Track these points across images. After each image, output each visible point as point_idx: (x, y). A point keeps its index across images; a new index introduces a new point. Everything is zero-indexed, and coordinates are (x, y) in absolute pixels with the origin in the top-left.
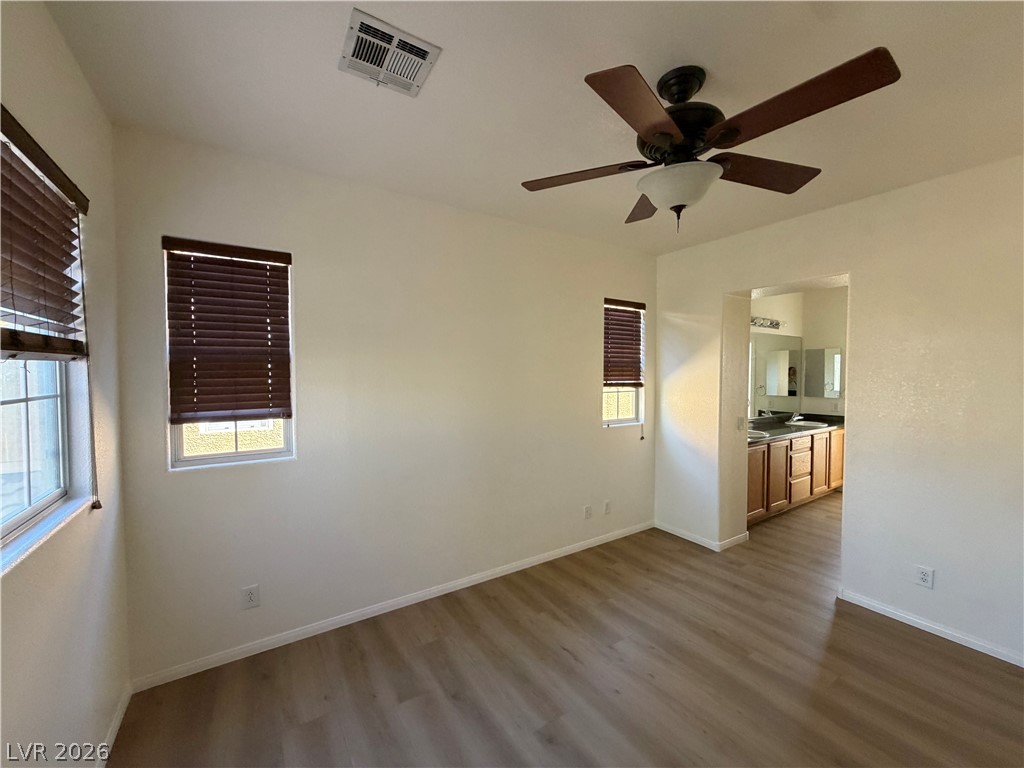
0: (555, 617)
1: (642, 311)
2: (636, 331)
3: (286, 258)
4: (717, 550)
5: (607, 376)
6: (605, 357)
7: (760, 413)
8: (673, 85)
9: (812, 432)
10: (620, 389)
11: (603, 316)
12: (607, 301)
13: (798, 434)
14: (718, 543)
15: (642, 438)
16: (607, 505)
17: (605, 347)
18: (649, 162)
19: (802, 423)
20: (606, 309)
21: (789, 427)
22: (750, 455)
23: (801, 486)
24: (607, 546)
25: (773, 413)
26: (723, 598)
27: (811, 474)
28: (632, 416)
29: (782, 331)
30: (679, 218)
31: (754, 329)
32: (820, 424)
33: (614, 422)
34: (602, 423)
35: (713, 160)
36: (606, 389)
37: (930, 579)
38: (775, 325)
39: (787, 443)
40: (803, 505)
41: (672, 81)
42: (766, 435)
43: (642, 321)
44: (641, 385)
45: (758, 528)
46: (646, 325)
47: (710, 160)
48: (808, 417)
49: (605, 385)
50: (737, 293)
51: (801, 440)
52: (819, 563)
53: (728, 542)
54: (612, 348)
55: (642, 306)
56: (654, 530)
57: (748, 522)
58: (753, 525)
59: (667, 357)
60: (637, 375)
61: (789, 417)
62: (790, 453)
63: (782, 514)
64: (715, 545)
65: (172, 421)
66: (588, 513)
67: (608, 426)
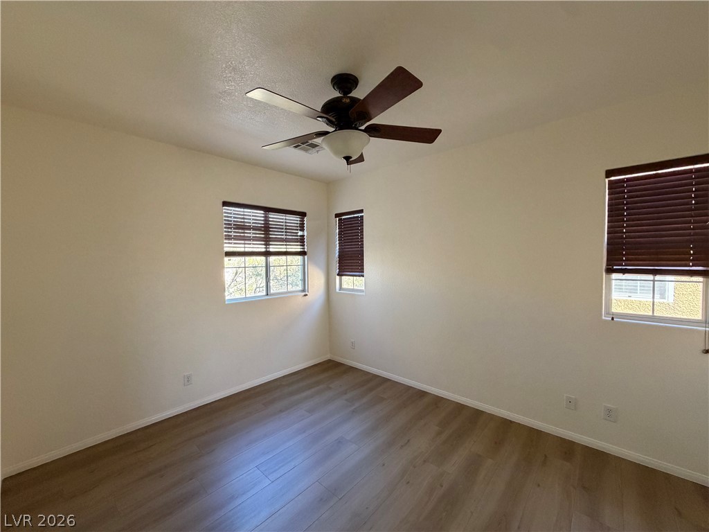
3: (361, 211)
65: (338, 275)
66: (572, 404)
67: (613, 319)
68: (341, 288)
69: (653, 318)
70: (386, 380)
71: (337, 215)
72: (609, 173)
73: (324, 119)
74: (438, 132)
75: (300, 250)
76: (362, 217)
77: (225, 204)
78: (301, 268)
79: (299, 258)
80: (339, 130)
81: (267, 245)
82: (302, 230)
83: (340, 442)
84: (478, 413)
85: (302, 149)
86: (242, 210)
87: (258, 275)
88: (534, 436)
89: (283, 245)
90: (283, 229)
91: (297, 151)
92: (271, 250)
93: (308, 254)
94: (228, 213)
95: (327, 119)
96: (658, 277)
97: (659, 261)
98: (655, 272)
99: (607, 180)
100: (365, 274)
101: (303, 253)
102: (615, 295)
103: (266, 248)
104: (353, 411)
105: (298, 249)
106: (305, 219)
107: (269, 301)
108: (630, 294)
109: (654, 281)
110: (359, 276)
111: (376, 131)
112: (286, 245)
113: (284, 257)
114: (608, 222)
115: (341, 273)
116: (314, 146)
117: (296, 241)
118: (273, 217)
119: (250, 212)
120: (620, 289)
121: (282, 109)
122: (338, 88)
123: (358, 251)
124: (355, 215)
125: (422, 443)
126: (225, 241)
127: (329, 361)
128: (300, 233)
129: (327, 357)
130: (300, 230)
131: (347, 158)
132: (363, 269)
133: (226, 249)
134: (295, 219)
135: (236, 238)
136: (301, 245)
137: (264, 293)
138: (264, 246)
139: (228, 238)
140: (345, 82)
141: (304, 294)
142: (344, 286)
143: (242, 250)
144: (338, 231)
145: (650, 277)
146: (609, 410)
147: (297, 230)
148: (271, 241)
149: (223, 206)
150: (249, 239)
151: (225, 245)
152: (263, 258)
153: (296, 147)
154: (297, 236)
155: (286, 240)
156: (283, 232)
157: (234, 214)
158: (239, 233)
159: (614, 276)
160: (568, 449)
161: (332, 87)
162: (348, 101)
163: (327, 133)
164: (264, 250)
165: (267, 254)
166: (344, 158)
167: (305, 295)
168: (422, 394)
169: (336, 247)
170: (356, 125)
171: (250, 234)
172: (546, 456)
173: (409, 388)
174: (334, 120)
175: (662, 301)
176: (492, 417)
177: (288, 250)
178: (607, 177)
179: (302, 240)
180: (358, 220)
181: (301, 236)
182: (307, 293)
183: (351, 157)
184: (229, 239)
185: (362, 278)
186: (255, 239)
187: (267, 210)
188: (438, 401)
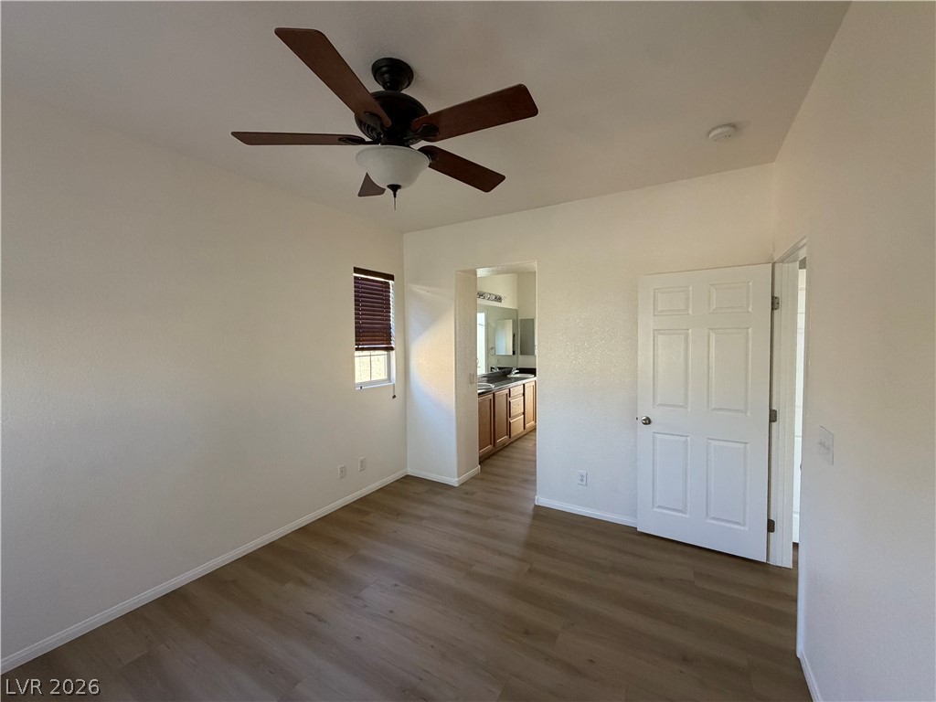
0: (302, 583)
1: (391, 282)
2: (386, 300)
4: (456, 485)
5: (358, 341)
6: (356, 323)
7: (492, 368)
8: (386, 72)
9: (524, 382)
10: (373, 352)
11: (353, 284)
12: (357, 270)
13: (514, 384)
14: (457, 479)
15: (394, 397)
16: (362, 462)
17: (356, 314)
18: (367, 139)
19: (518, 375)
20: (356, 278)
21: (510, 379)
22: (479, 403)
23: (517, 422)
24: (364, 500)
25: (500, 368)
26: (456, 525)
27: (524, 413)
28: (383, 376)
29: (503, 305)
30: (395, 197)
31: (480, 301)
32: (529, 376)
33: (366, 384)
34: (355, 385)
35: (422, 150)
36: (357, 353)
37: (585, 479)
38: (499, 299)
39: (507, 390)
40: (520, 438)
41: (384, 69)
42: (492, 386)
43: (391, 291)
44: (392, 349)
45: (489, 461)
46: (395, 296)
47: (420, 150)
48: (522, 371)
49: (357, 349)
50: (464, 272)
51: (516, 388)
52: (526, 481)
53: (465, 477)
54: (362, 314)
55: (391, 277)
56: (407, 477)
57: (480, 458)
58: (483, 460)
59: (413, 323)
60: (388, 338)
61: (510, 372)
62: (509, 399)
63: (505, 447)
64: (454, 481)
66: (343, 473)
67: (361, 388)
69: (371, 383)
97: (374, 341)
114: (355, 310)
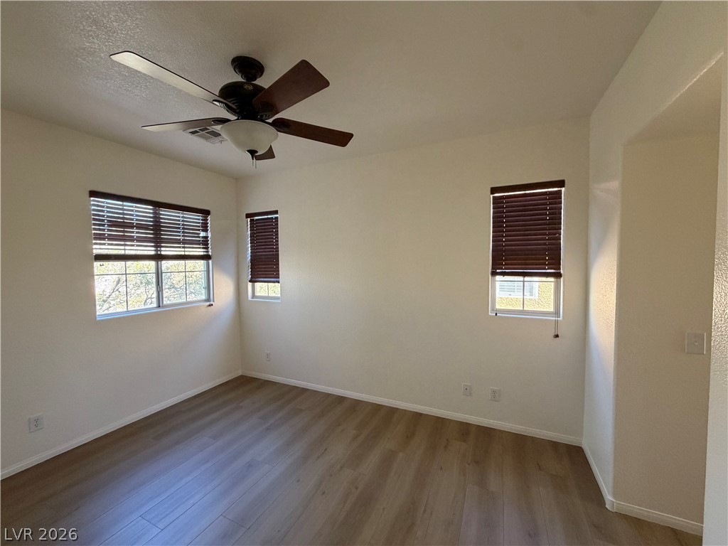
1: (562, 189)
15: (556, 336)
43: (563, 201)
44: (560, 275)
55: (561, 184)
65: (250, 281)
66: (468, 391)
67: (496, 314)
68: (254, 296)
69: (523, 312)
70: (304, 390)
71: (248, 216)
72: (494, 190)
73: (221, 105)
74: (350, 136)
75: (202, 254)
76: (277, 218)
77: (93, 194)
78: (203, 275)
79: (202, 263)
80: (242, 119)
81: (157, 246)
82: (206, 230)
83: (250, 466)
84: (392, 411)
85: (201, 136)
86: (121, 203)
87: (148, 283)
88: (440, 424)
89: (180, 247)
90: (179, 228)
91: (194, 137)
92: (163, 253)
93: (213, 258)
94: (98, 206)
95: (226, 104)
96: (527, 279)
97: (526, 265)
98: (524, 274)
99: (492, 196)
100: (280, 280)
101: (206, 257)
102: (499, 294)
103: (156, 251)
104: (267, 429)
105: (200, 252)
106: (209, 218)
107: (162, 313)
108: (510, 293)
109: (524, 281)
110: (274, 282)
111: (285, 126)
112: (184, 247)
113: (182, 262)
114: (493, 232)
115: (254, 279)
116: (216, 135)
117: (198, 243)
118: (166, 214)
119: (132, 207)
120: (502, 289)
121: (169, 85)
122: (240, 72)
123: (273, 255)
124: (269, 216)
125: (339, 449)
126: (94, 242)
127: (242, 377)
128: (202, 234)
129: (239, 373)
130: (203, 231)
131: (253, 152)
132: (279, 274)
133: (96, 252)
134: (195, 218)
135: (111, 238)
136: (203, 248)
137: (155, 305)
138: (153, 249)
139: (100, 237)
140: (248, 66)
141: (208, 303)
142: (257, 294)
143: (122, 252)
144: (249, 232)
145: (521, 278)
146: (494, 392)
147: (199, 230)
148: (163, 243)
149: (91, 196)
150: (131, 239)
151: (95, 246)
152: (152, 264)
153: (193, 133)
154: (199, 237)
155: (185, 242)
156: (179, 232)
157: (108, 207)
158: (116, 232)
159: (498, 278)
160: (465, 430)
161: (232, 69)
162: (251, 88)
163: (227, 121)
164: (153, 253)
165: (158, 258)
166: (248, 151)
167: (210, 305)
168: (341, 399)
169: (247, 250)
170: (262, 116)
171: (135, 233)
172: (447, 440)
173: (328, 395)
174: (234, 106)
175: (530, 297)
176: (404, 412)
177: (187, 253)
178: (492, 193)
179: (205, 242)
180: (272, 222)
181: (203, 237)
182: (211, 303)
183: (257, 152)
184: (100, 239)
185: (277, 284)
186: (139, 240)
187: (157, 205)
188: (356, 404)
